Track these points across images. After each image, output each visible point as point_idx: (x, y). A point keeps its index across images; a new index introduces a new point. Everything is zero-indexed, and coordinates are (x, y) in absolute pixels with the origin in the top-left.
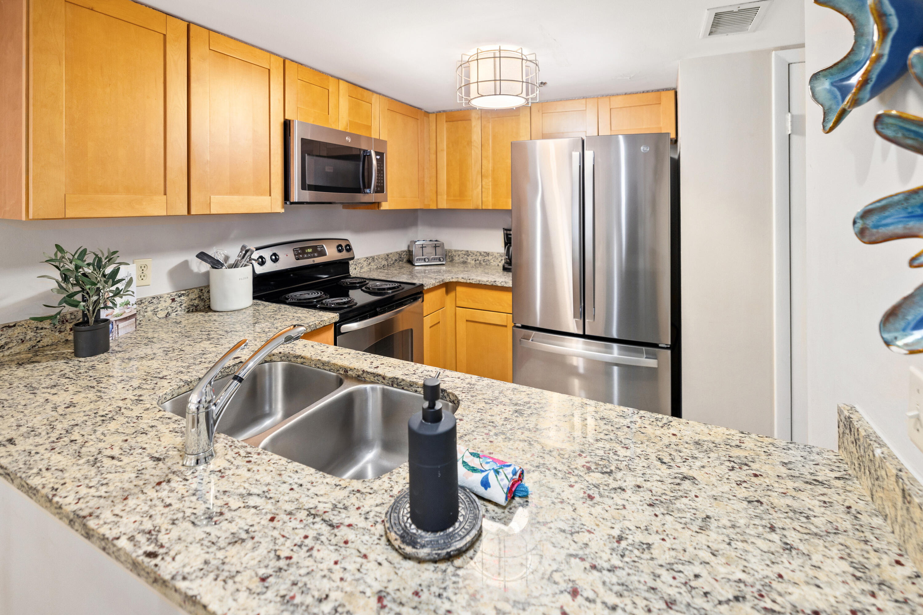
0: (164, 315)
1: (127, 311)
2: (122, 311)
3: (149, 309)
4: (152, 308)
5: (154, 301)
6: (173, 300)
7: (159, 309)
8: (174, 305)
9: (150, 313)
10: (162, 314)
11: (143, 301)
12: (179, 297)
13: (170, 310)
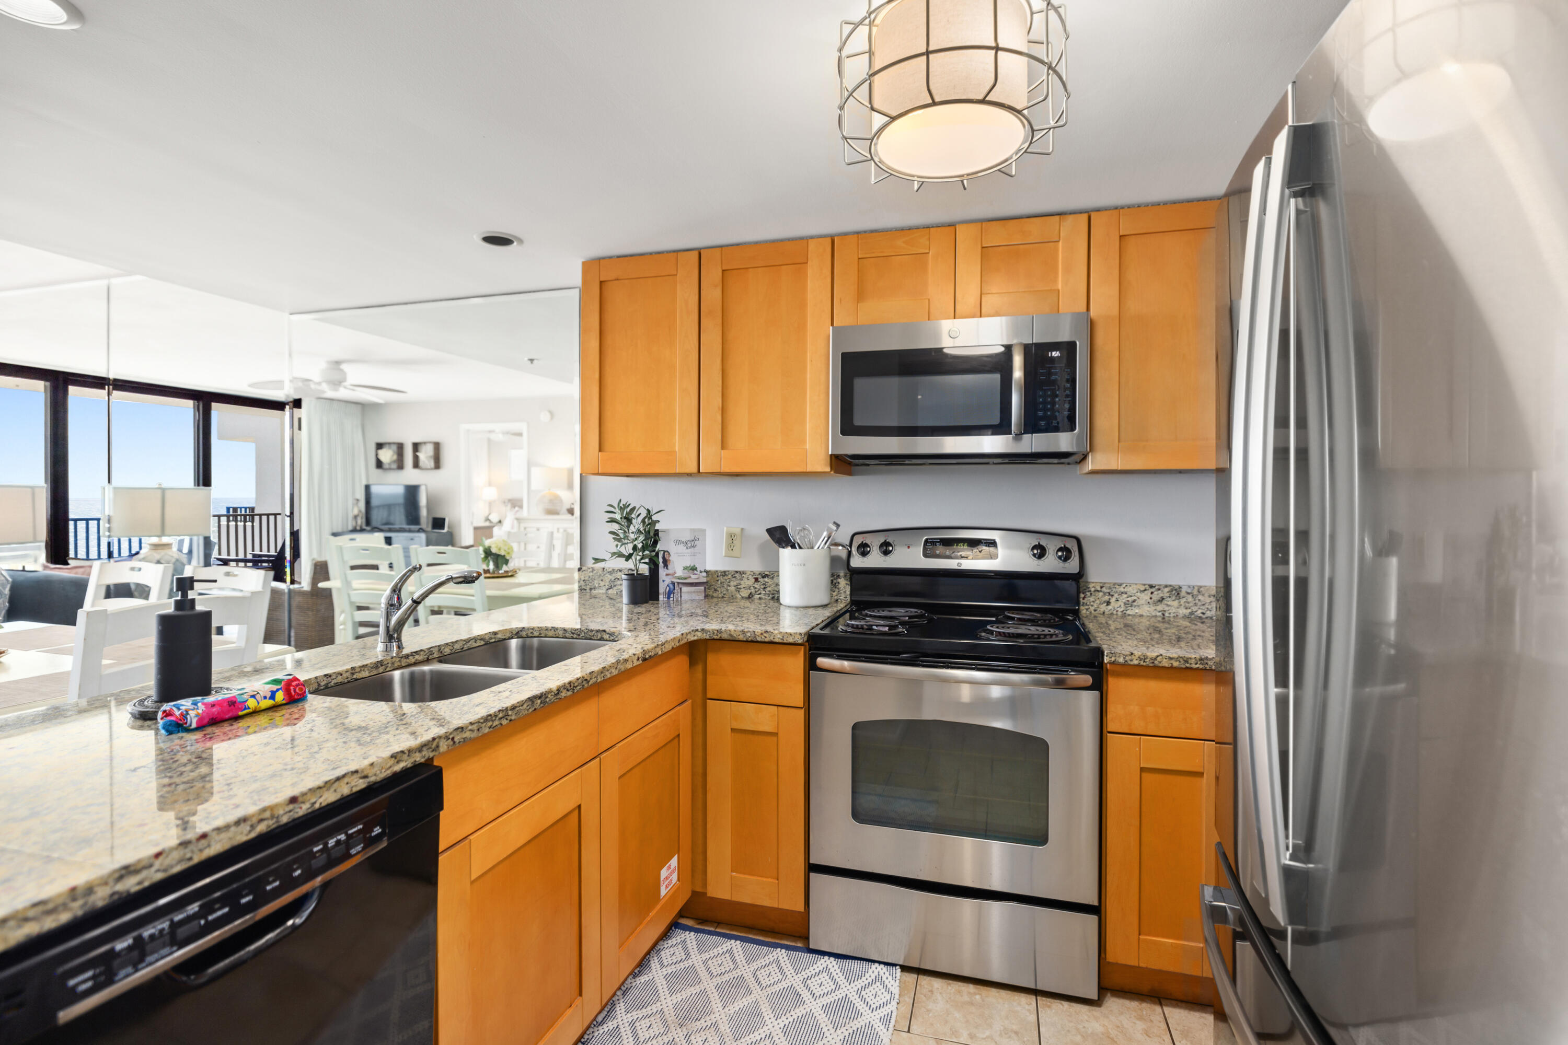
0: (747, 595)
1: (693, 576)
2: (686, 575)
3: (732, 583)
4: (735, 584)
5: (737, 575)
6: (756, 580)
7: (742, 586)
8: (757, 585)
9: (732, 589)
10: (745, 593)
11: (727, 573)
12: (763, 577)
13: (753, 591)
